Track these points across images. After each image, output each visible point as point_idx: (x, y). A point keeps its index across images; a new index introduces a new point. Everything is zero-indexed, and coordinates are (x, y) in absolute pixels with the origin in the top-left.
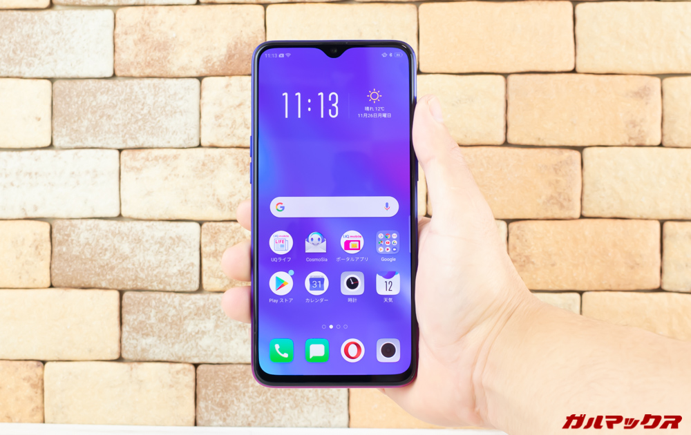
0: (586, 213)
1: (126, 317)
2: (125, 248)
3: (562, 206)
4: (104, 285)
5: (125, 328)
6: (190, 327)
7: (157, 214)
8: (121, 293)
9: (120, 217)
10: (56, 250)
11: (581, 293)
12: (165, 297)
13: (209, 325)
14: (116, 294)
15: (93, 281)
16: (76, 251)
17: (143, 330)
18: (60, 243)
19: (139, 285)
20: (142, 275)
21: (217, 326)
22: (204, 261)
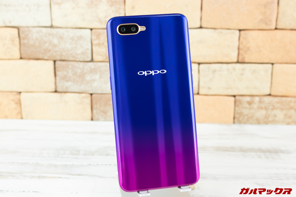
0: (278, 27)
1: (57, 73)
2: (55, 41)
3: (267, 24)
4: (46, 58)
5: (58, 78)
6: (88, 78)
7: (70, 25)
8: (55, 61)
9: (52, 27)
10: (22, 41)
11: (272, 64)
12: (76, 64)
13: (97, 77)
14: (52, 62)
15: (41, 56)
16: (31, 42)
17: (65, 78)
18: (24, 39)
19: (63, 58)
20: (64, 54)
21: (100, 77)
22: (94, 48)
